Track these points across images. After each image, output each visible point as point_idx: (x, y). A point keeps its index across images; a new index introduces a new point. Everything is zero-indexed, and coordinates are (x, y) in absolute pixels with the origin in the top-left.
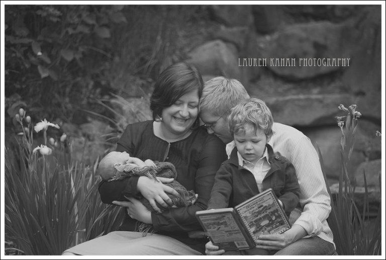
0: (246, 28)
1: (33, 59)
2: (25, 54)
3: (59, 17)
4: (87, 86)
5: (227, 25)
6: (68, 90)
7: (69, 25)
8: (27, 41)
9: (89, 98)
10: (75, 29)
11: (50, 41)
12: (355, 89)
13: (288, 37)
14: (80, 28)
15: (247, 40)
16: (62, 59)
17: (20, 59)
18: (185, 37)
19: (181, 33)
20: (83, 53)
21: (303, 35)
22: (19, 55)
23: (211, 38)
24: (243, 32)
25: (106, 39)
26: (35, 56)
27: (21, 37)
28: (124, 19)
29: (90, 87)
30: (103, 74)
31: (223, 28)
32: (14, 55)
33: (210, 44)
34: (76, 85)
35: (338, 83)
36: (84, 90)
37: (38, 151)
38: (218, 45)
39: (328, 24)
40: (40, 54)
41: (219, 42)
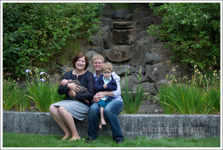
0: (101, 47)
1: (39, 55)
2: (36, 53)
3: (46, 43)
4: (54, 64)
5: (95, 46)
6: (49, 65)
7: (50, 46)
8: (37, 51)
9: (55, 67)
10: (51, 47)
11: (44, 50)
12: (134, 65)
13: (114, 50)
14: (53, 47)
15: (102, 50)
16: (47, 55)
17: (35, 55)
18: (83, 49)
19: (82, 48)
20: (53, 54)
21: (119, 49)
22: (35, 54)
23: (91, 50)
24: (100, 48)
25: (60, 50)
26: (39, 54)
27: (36, 49)
28: (65, 44)
29: (55, 64)
30: (59, 60)
31: (94, 47)
32: (33, 54)
33: (91, 52)
34: (51, 63)
35: (129, 64)
36: (53, 65)
37: (41, 80)
38: (93, 52)
39: (126, 46)
40: (41, 53)
41: (93, 51)
